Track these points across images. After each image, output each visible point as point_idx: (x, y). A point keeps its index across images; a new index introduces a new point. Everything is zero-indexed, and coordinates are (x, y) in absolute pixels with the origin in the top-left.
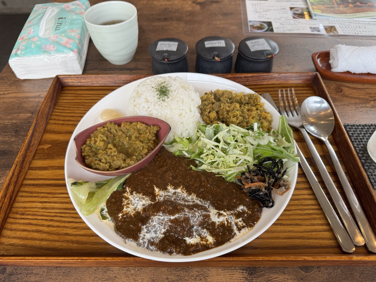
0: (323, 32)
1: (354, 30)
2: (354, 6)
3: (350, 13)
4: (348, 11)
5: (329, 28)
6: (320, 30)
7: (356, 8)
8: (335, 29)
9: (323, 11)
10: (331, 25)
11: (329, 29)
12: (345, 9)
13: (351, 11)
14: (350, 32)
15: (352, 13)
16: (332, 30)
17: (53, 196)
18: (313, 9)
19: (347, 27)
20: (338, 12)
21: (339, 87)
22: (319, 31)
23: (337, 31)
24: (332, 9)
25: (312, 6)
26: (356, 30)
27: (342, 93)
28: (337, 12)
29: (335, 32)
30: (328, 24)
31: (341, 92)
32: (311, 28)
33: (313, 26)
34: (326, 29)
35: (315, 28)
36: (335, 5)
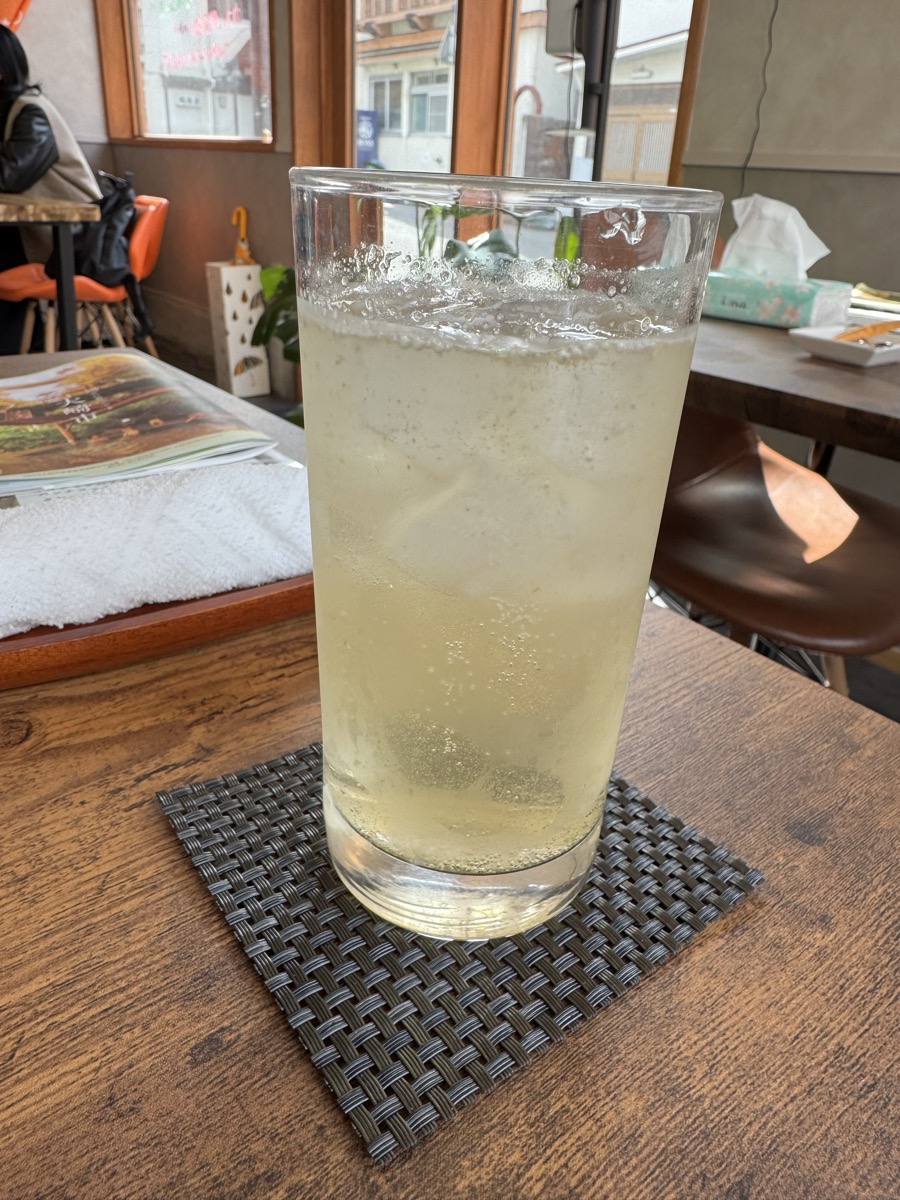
2: (142, 433)
3: (128, 455)
4: (122, 451)
7: (150, 437)
12: (109, 445)
13: (130, 449)
15: (136, 453)
20: (82, 460)
24: (55, 457)
28: (73, 461)
36: (66, 441)
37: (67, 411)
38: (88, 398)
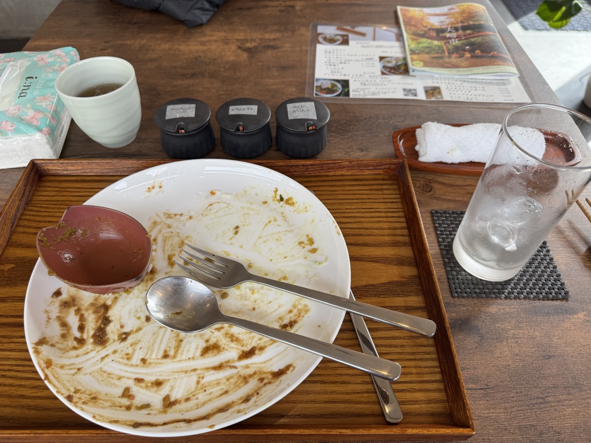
0: (422, 96)
1: (467, 93)
2: (472, 57)
3: (464, 67)
4: (463, 64)
5: (431, 90)
6: (418, 94)
7: (474, 60)
8: (440, 93)
9: (426, 64)
10: (435, 85)
11: (431, 92)
12: (459, 60)
13: (466, 64)
14: (461, 96)
15: (467, 67)
16: (435, 93)
17: (9, 341)
18: (412, 60)
19: (457, 89)
20: (448, 65)
21: (429, 184)
22: (416, 95)
23: (441, 95)
24: (440, 61)
25: (411, 56)
26: (470, 94)
27: (431, 193)
28: (446, 65)
29: (439, 97)
30: (431, 83)
31: (430, 191)
32: (405, 90)
33: (408, 87)
34: (426, 92)
35: (410, 90)
36: (445, 53)
37: (448, 35)
38: (456, 29)
